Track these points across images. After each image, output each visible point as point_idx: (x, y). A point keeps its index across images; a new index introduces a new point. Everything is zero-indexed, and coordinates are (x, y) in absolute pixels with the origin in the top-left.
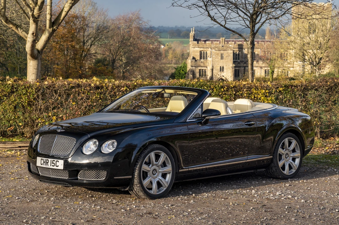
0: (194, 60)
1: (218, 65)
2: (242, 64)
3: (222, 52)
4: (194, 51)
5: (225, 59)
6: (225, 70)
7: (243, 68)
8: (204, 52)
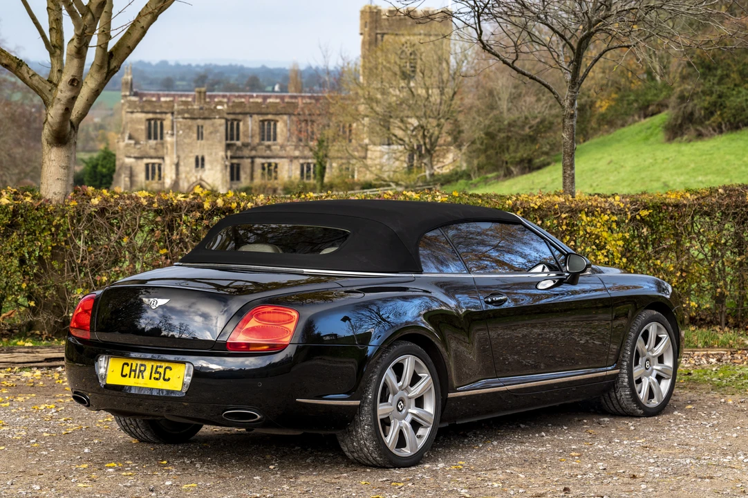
0: (132, 142)
1: (191, 152)
2: (246, 152)
3: (200, 122)
4: (132, 121)
5: (207, 139)
6: (207, 166)
7: (249, 160)
8: (155, 124)
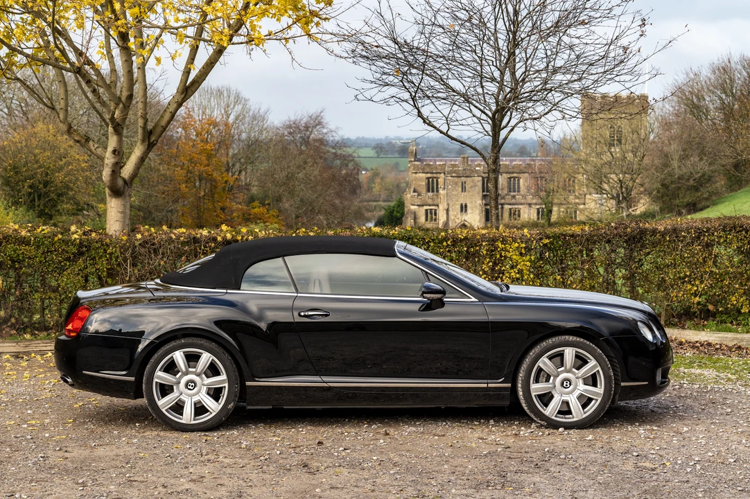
0: (416, 194)
1: (457, 201)
3: (463, 179)
4: (416, 179)
5: (469, 192)
6: (469, 211)
7: (500, 207)
8: (433, 181)
